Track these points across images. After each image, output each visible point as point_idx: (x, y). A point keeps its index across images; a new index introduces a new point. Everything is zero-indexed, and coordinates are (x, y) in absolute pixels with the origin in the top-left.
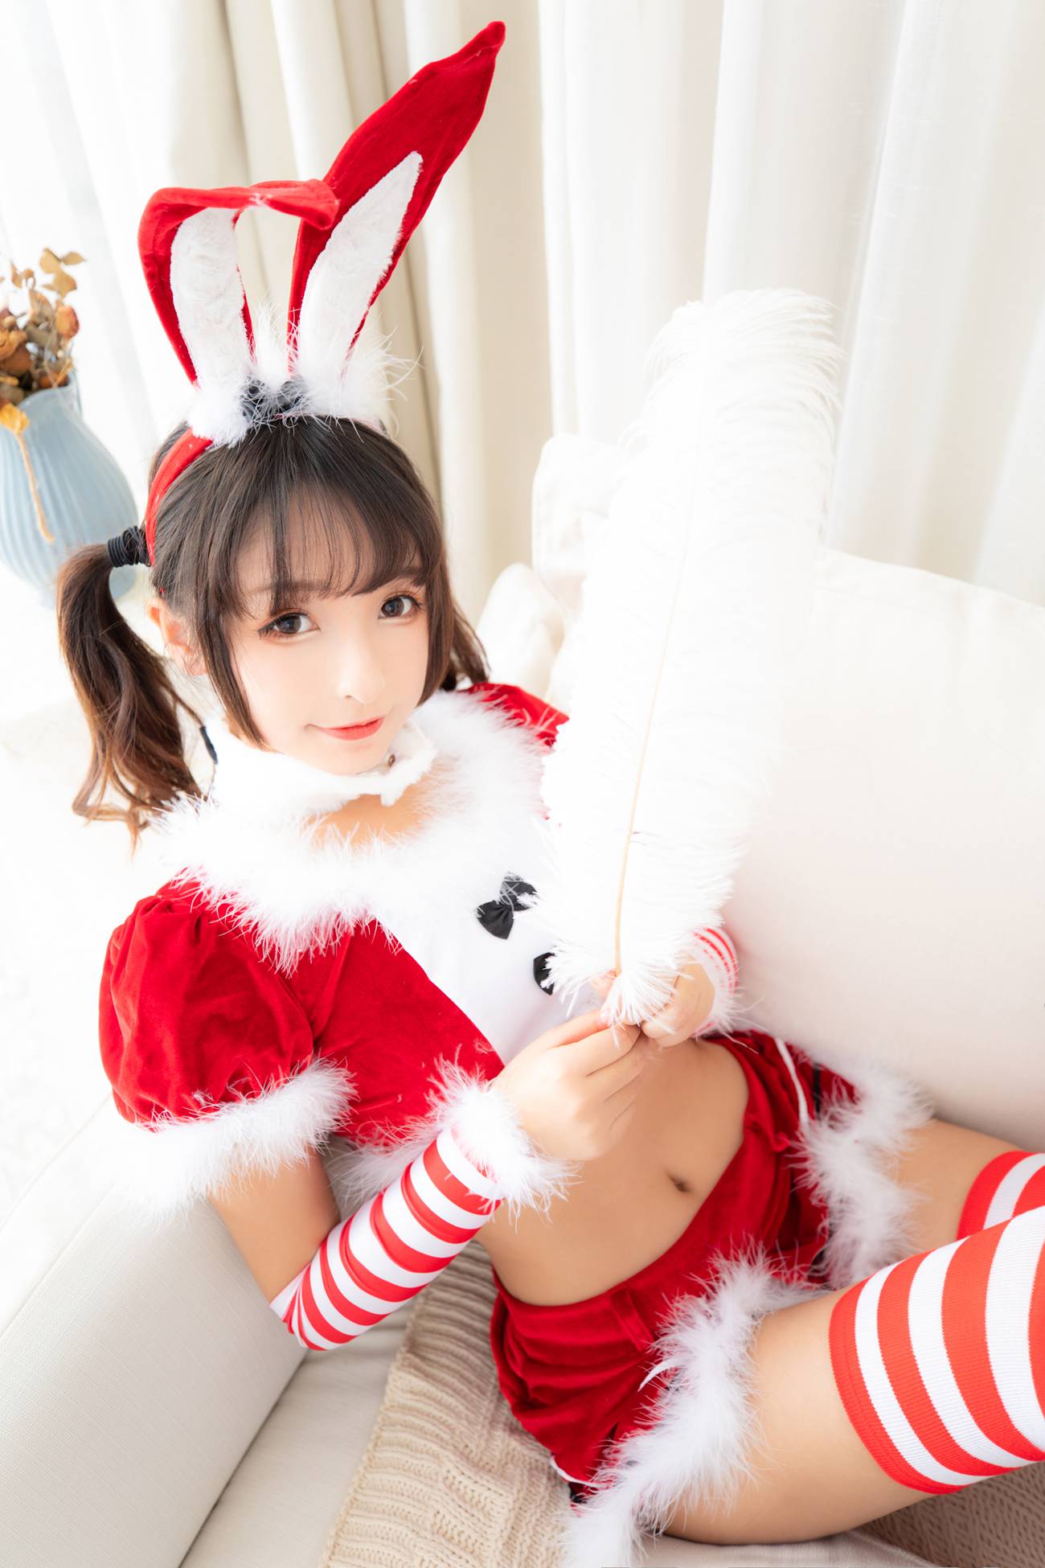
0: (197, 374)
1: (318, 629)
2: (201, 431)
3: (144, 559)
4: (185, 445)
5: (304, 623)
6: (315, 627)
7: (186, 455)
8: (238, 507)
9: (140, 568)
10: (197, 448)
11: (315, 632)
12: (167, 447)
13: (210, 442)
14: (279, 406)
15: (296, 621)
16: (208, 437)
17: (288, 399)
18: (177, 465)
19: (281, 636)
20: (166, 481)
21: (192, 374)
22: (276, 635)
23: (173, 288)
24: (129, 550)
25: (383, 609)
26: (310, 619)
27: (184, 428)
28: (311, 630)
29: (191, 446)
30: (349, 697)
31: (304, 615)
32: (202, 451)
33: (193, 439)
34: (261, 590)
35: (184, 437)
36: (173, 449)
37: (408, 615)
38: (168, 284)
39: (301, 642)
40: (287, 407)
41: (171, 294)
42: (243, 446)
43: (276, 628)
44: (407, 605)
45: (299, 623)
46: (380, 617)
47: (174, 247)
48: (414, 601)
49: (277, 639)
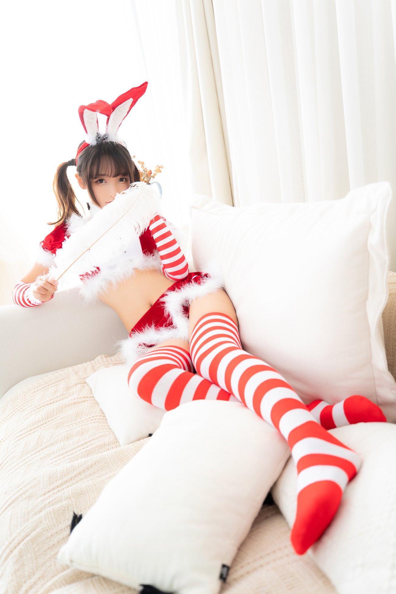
1: (106, 182)
2: (88, 142)
3: (75, 165)
4: (84, 144)
5: (104, 181)
7: (85, 146)
8: (93, 158)
9: (74, 166)
10: (87, 145)
12: (81, 144)
13: (89, 145)
16: (89, 144)
17: (104, 138)
18: (83, 148)
20: (80, 151)
21: (87, 132)
24: (72, 163)
26: (105, 181)
27: (84, 141)
30: (111, 196)
31: (104, 180)
33: (86, 143)
35: (84, 143)
36: (82, 145)
37: (124, 182)
39: (103, 185)
40: (104, 139)
42: (95, 146)
43: (99, 182)
44: (124, 180)
45: (103, 181)
46: (119, 181)
47: (84, 111)
48: (126, 179)
49: (98, 184)
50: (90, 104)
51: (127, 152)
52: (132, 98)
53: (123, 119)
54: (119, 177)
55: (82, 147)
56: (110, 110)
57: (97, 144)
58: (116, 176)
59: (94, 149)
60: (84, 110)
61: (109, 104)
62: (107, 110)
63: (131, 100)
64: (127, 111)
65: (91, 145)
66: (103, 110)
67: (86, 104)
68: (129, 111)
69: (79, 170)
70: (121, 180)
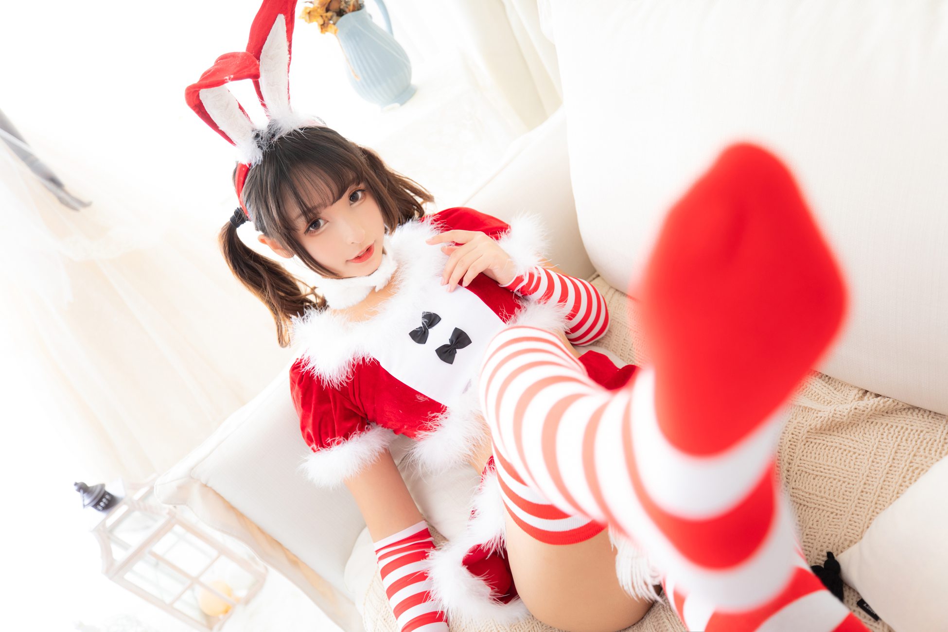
0: (233, 140)
1: (328, 221)
2: (245, 162)
3: (247, 219)
4: (241, 169)
5: (322, 222)
6: (326, 222)
7: (243, 174)
11: (328, 223)
12: (235, 175)
13: (251, 165)
14: (271, 136)
15: (317, 223)
16: (249, 163)
17: (272, 132)
18: (242, 179)
19: (315, 231)
20: (241, 187)
22: (312, 232)
24: (239, 218)
25: (350, 200)
26: (322, 219)
28: (325, 224)
29: (244, 169)
30: (353, 243)
31: (320, 219)
32: (248, 170)
34: (299, 217)
35: (239, 168)
36: (238, 173)
37: (362, 198)
38: (206, 112)
39: (325, 230)
40: (274, 135)
41: (209, 115)
42: (264, 161)
43: (311, 229)
44: (360, 194)
46: (351, 204)
47: (201, 98)
48: (362, 191)
49: (314, 234)
50: (202, 77)
51: (331, 134)
52: (281, 12)
53: (289, 72)
55: (239, 176)
56: (253, 62)
57: (265, 155)
58: (337, 197)
59: (266, 168)
60: (198, 96)
61: (243, 53)
62: (246, 67)
63: (281, 19)
64: (287, 48)
65: (253, 163)
66: (238, 71)
67: (195, 79)
68: (290, 46)
69: (260, 227)
70: (353, 198)
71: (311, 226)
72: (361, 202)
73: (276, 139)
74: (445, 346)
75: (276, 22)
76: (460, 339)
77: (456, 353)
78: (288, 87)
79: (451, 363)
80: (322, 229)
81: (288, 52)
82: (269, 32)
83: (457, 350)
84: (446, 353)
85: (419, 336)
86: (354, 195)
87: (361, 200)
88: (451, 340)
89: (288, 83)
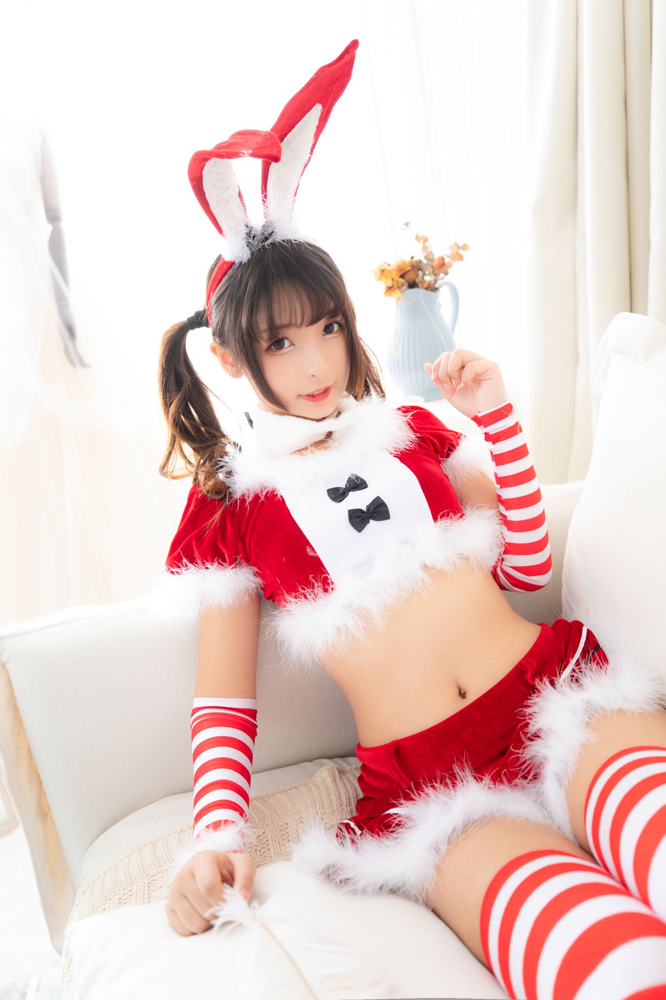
0: (222, 230)
1: (294, 344)
2: (228, 258)
3: (207, 324)
4: (221, 267)
5: (287, 343)
6: (292, 344)
7: (223, 271)
9: (204, 329)
10: (228, 266)
12: (212, 270)
13: (234, 263)
15: (282, 342)
16: (233, 261)
17: (266, 234)
18: (219, 277)
19: (276, 351)
20: (215, 286)
21: (220, 231)
22: (274, 351)
23: (205, 190)
24: (199, 320)
25: (324, 330)
26: (289, 341)
27: (220, 257)
28: (290, 346)
29: (224, 266)
30: (313, 376)
31: (286, 339)
32: (231, 267)
33: (225, 263)
34: (264, 331)
35: (220, 263)
36: (216, 269)
38: (203, 188)
39: (286, 353)
40: (267, 239)
41: (204, 193)
42: (249, 261)
43: (273, 347)
44: (336, 327)
45: (284, 344)
46: (323, 335)
47: (204, 172)
48: (340, 325)
49: (275, 353)
50: (216, 146)
51: (327, 257)
52: (320, 103)
53: (302, 174)
54: (322, 324)
55: (217, 273)
56: (276, 143)
57: (252, 254)
58: (314, 321)
59: (250, 269)
60: (202, 169)
61: (267, 132)
62: (267, 147)
63: (317, 109)
64: (310, 146)
65: (237, 261)
66: (258, 149)
67: (209, 146)
68: (314, 145)
69: (220, 334)
70: (328, 330)
71: (273, 344)
72: (335, 335)
73: (269, 242)
74: (360, 511)
75: (311, 111)
76: (378, 510)
77: (369, 523)
78: (297, 190)
79: (360, 530)
80: (284, 351)
81: (310, 151)
82: (300, 120)
83: (371, 520)
84: (359, 519)
85: (337, 495)
86: (330, 326)
87: (336, 333)
88: (368, 507)
89: (298, 186)
